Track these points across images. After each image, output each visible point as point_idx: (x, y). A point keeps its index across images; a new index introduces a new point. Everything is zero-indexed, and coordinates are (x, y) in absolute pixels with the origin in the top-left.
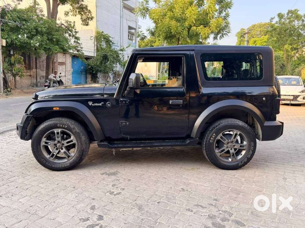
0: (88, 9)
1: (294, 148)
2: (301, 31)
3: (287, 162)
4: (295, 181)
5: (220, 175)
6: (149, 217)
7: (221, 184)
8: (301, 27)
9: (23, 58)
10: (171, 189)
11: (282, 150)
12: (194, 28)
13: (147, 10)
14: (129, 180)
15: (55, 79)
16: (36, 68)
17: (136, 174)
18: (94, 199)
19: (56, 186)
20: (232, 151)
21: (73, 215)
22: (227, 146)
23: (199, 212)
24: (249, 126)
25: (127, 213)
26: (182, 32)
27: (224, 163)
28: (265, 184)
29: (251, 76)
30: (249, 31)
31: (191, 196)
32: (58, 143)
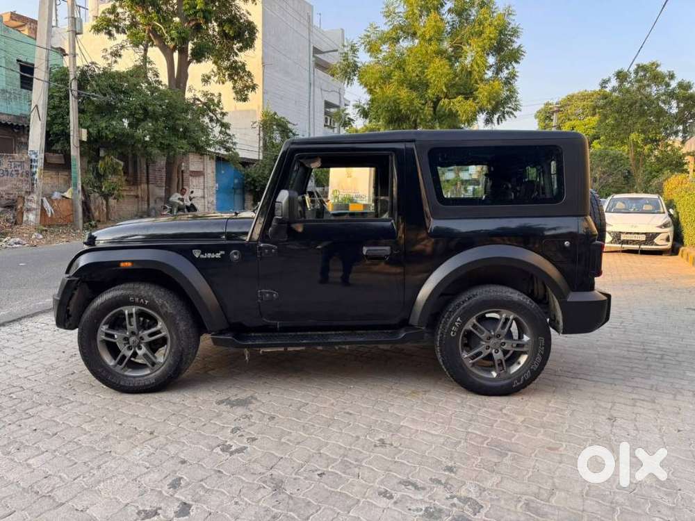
0: (247, 70)
1: (639, 347)
2: (663, 105)
3: (621, 377)
4: (635, 425)
5: (471, 407)
6: (291, 511)
7: (469, 430)
8: (663, 98)
9: (122, 163)
10: (357, 440)
11: (613, 351)
12: (444, 101)
13: (355, 67)
14: (273, 418)
15: (181, 203)
16: (148, 183)
17: (289, 404)
18: (183, 462)
19: (116, 427)
20: (498, 356)
21: (128, 501)
22: (487, 344)
23: (406, 500)
24: (536, 302)
25: (246, 499)
26: (421, 109)
27: (482, 381)
28: (566, 431)
29: (538, 194)
30: (561, 107)
31: (396, 459)
32: (131, 337)
